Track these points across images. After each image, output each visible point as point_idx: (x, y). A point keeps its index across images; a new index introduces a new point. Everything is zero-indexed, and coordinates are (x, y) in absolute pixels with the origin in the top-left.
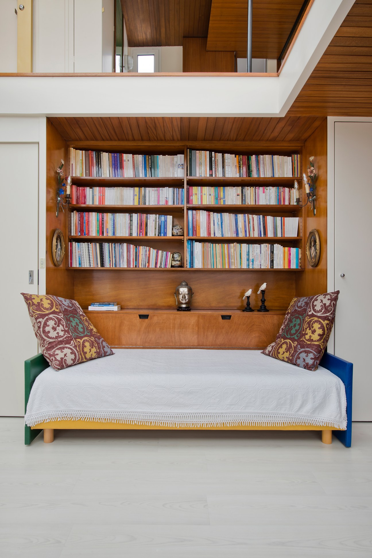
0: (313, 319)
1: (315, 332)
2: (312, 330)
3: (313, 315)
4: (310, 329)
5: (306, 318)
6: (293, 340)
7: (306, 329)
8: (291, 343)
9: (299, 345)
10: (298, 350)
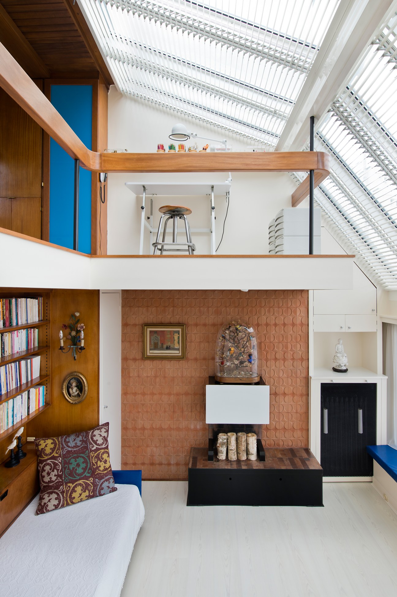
0: (100, 452)
1: (107, 462)
2: (103, 461)
3: (98, 449)
4: (101, 461)
5: (91, 454)
6: (87, 478)
7: (96, 463)
8: (86, 481)
9: (96, 478)
10: (98, 484)
